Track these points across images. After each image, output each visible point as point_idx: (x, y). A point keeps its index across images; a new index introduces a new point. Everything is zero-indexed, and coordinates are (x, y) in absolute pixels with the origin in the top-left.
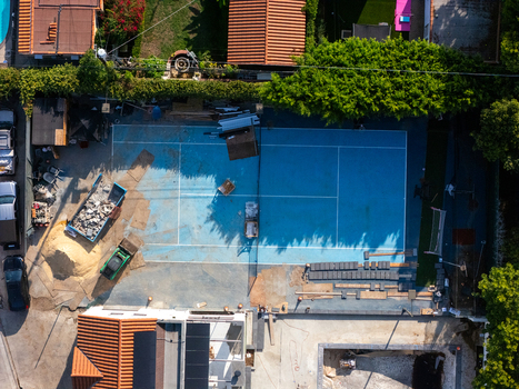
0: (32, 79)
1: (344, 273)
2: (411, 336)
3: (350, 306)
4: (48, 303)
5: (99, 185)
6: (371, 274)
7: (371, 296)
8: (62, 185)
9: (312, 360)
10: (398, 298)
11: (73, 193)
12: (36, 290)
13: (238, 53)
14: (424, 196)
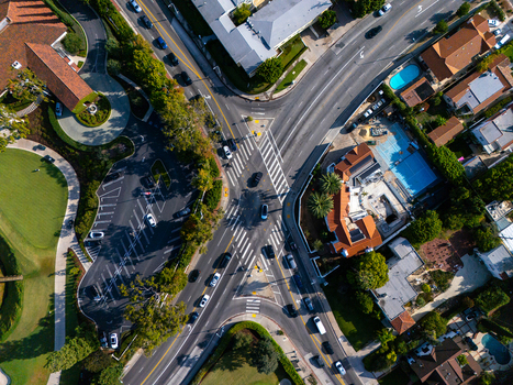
0: (398, 101)
1: (402, 187)
2: (399, 208)
3: (396, 193)
4: (353, 136)
5: (383, 128)
6: (405, 192)
7: (401, 195)
8: (378, 122)
9: (380, 194)
10: (405, 200)
11: (378, 125)
12: (354, 132)
13: (431, 135)
14: (428, 190)
